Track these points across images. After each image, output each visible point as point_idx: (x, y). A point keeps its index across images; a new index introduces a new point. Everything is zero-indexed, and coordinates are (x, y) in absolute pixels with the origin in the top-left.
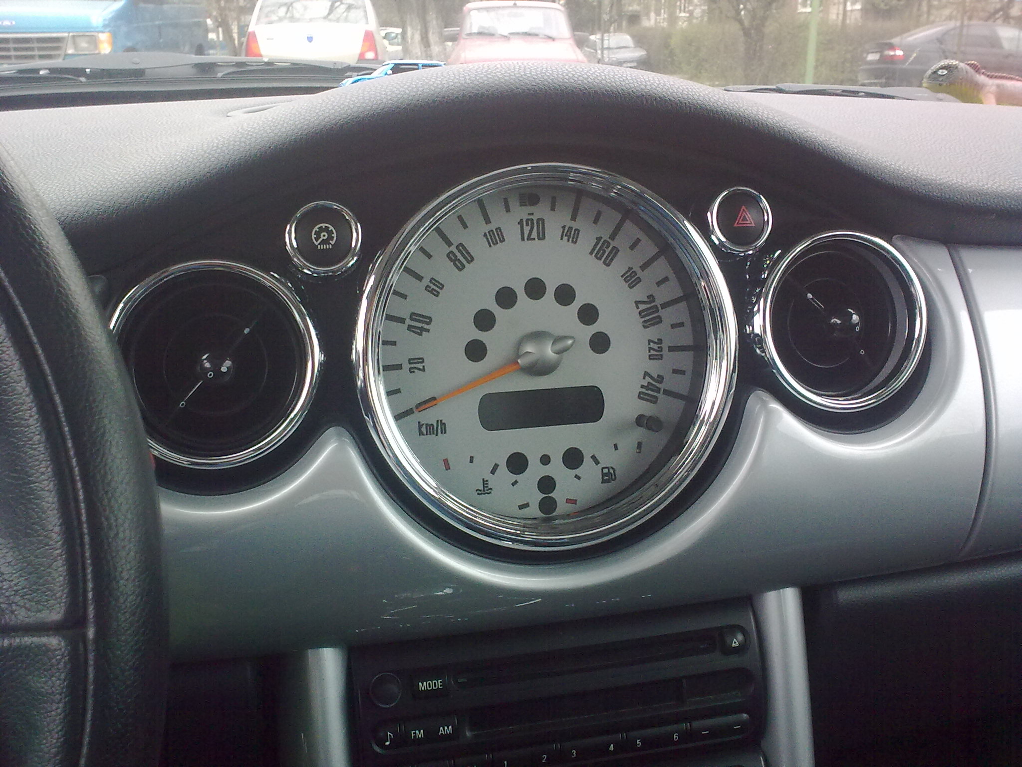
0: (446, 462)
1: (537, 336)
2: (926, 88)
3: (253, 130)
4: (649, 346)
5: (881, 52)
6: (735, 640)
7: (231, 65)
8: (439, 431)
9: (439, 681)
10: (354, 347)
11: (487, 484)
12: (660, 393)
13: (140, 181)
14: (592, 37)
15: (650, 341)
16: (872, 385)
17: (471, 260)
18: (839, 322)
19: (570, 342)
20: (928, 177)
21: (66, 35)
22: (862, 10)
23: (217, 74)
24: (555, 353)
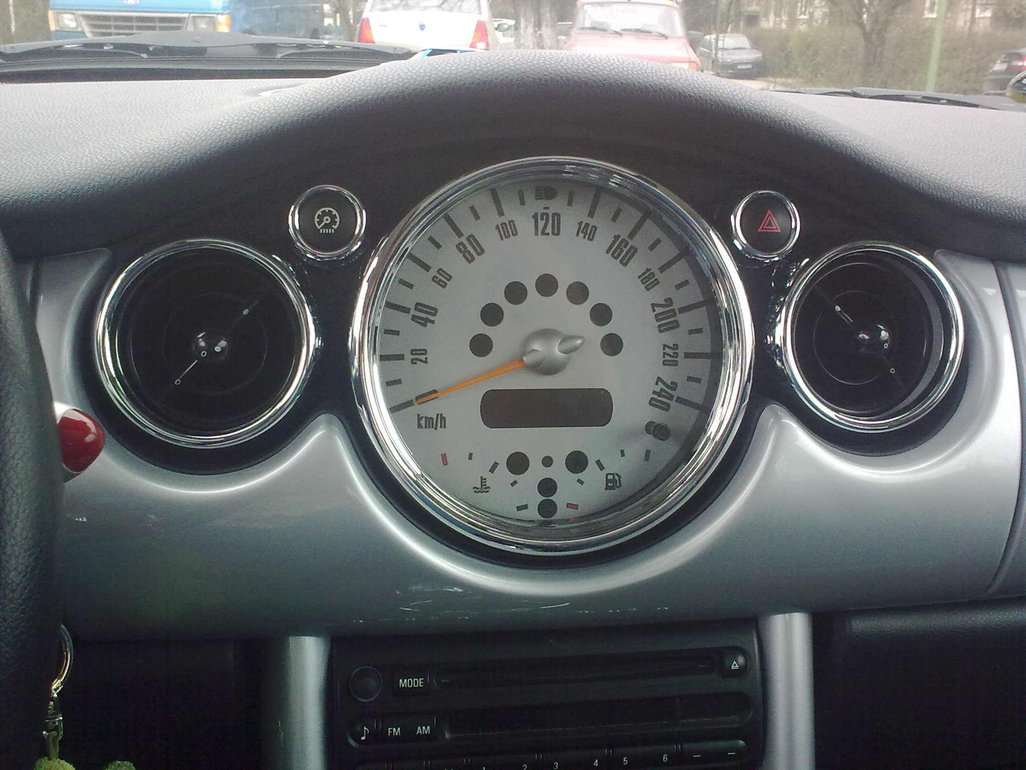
0: (444, 457)
1: (545, 334)
2: (1010, 97)
3: (258, 109)
4: (664, 351)
5: (1009, 62)
6: (735, 662)
7: (291, 47)
8: (439, 425)
9: (420, 679)
10: (350, 333)
11: (485, 482)
12: (672, 400)
13: (143, 156)
14: (708, 37)
15: (665, 346)
16: (901, 406)
17: (481, 252)
18: (867, 337)
19: (579, 342)
20: (973, 189)
21: (186, 15)
22: (991, 18)
23: (276, 55)
24: (564, 353)
